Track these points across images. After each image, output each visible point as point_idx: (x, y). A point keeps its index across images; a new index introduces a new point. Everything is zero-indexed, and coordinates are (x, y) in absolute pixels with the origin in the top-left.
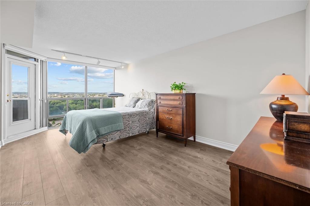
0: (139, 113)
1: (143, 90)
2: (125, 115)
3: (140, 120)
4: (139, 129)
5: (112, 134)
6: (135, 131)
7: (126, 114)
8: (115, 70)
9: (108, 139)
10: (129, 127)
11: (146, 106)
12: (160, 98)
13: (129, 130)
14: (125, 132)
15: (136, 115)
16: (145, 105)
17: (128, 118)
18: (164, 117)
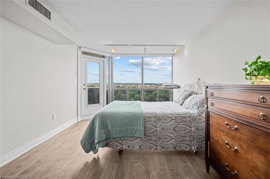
0: (176, 117)
1: (199, 79)
2: (150, 117)
3: (177, 129)
4: (175, 143)
5: (129, 140)
6: (167, 145)
7: (151, 115)
8: (174, 57)
9: (123, 145)
10: (155, 136)
11: (196, 107)
12: (212, 94)
13: (155, 141)
14: (149, 141)
15: (170, 119)
16: (194, 103)
17: (155, 122)
18: (220, 139)
